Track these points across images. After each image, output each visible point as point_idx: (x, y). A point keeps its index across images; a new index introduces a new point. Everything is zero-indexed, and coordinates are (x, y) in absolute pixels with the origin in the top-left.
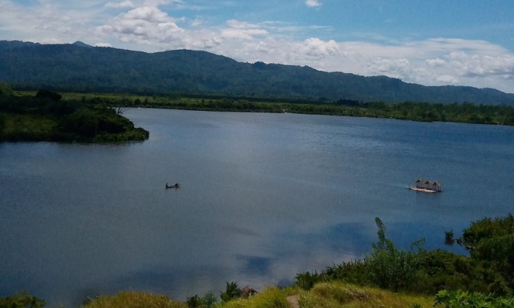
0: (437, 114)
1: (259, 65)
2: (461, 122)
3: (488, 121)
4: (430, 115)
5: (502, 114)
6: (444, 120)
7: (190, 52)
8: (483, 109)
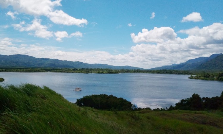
0: (90, 71)
1: (43, 59)
2: (96, 73)
3: (103, 73)
4: (88, 72)
5: (107, 71)
6: (92, 73)
7: (21, 55)
8: (102, 70)
